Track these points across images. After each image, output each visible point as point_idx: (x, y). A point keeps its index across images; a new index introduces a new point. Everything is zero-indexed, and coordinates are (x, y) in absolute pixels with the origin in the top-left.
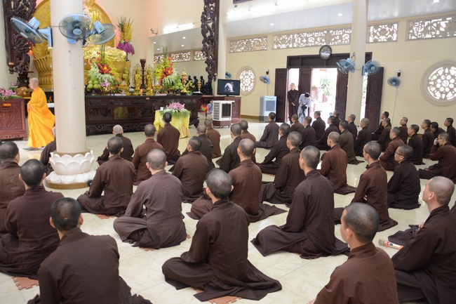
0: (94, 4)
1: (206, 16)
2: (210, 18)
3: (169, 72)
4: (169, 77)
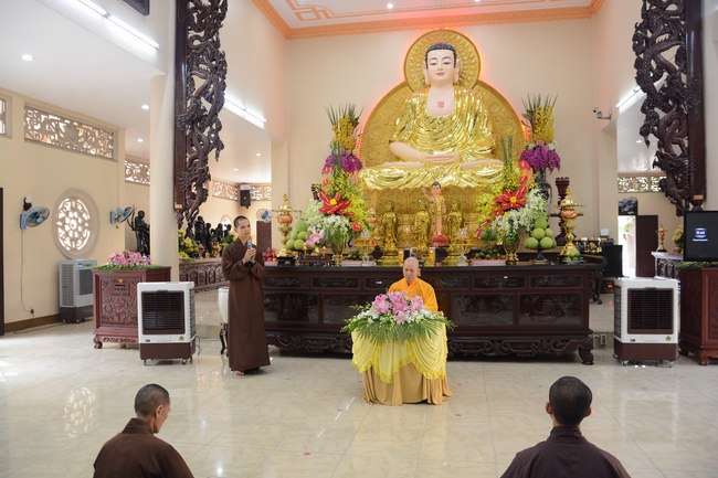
0: (478, 82)
1: (649, 35)
2: (667, 36)
3: (513, 200)
4: (513, 214)
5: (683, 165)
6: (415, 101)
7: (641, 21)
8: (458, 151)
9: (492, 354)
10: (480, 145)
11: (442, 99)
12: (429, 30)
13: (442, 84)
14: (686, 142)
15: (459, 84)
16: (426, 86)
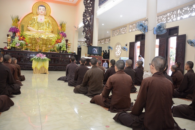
0: (50, 16)
1: (86, 14)
2: (88, 15)
3: (59, 41)
4: (59, 44)
5: (89, 38)
6: (35, 17)
7: (84, 11)
8: (44, 31)
9: (55, 69)
10: (49, 30)
11: (42, 18)
12: (39, 1)
13: (41, 15)
14: (90, 34)
15: (45, 15)
16: (37, 14)
